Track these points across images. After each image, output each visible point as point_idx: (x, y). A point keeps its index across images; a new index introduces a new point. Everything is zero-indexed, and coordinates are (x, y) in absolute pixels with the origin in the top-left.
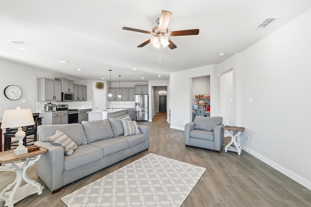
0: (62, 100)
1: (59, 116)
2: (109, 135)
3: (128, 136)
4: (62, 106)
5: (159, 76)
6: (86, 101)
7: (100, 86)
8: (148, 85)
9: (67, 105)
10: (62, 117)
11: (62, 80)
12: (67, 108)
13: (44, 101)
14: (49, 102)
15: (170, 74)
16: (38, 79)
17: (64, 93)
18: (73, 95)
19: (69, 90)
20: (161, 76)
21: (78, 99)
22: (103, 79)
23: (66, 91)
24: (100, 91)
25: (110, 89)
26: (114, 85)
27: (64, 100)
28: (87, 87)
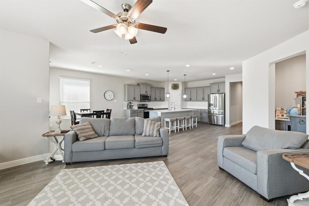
0: (141, 101)
1: (135, 112)
2: (129, 133)
3: (145, 136)
4: (142, 105)
5: (232, 68)
6: (164, 101)
7: (175, 87)
8: (225, 82)
9: (147, 104)
10: (138, 114)
11: (141, 85)
12: (147, 107)
13: (127, 101)
14: (129, 102)
15: (242, 63)
16: (124, 85)
17: (142, 95)
18: (150, 96)
19: (146, 92)
20: (235, 68)
21: (156, 100)
22: (176, 80)
23: (144, 93)
24: (175, 91)
25: (186, 89)
26: (190, 85)
27: (142, 100)
28: (165, 89)
